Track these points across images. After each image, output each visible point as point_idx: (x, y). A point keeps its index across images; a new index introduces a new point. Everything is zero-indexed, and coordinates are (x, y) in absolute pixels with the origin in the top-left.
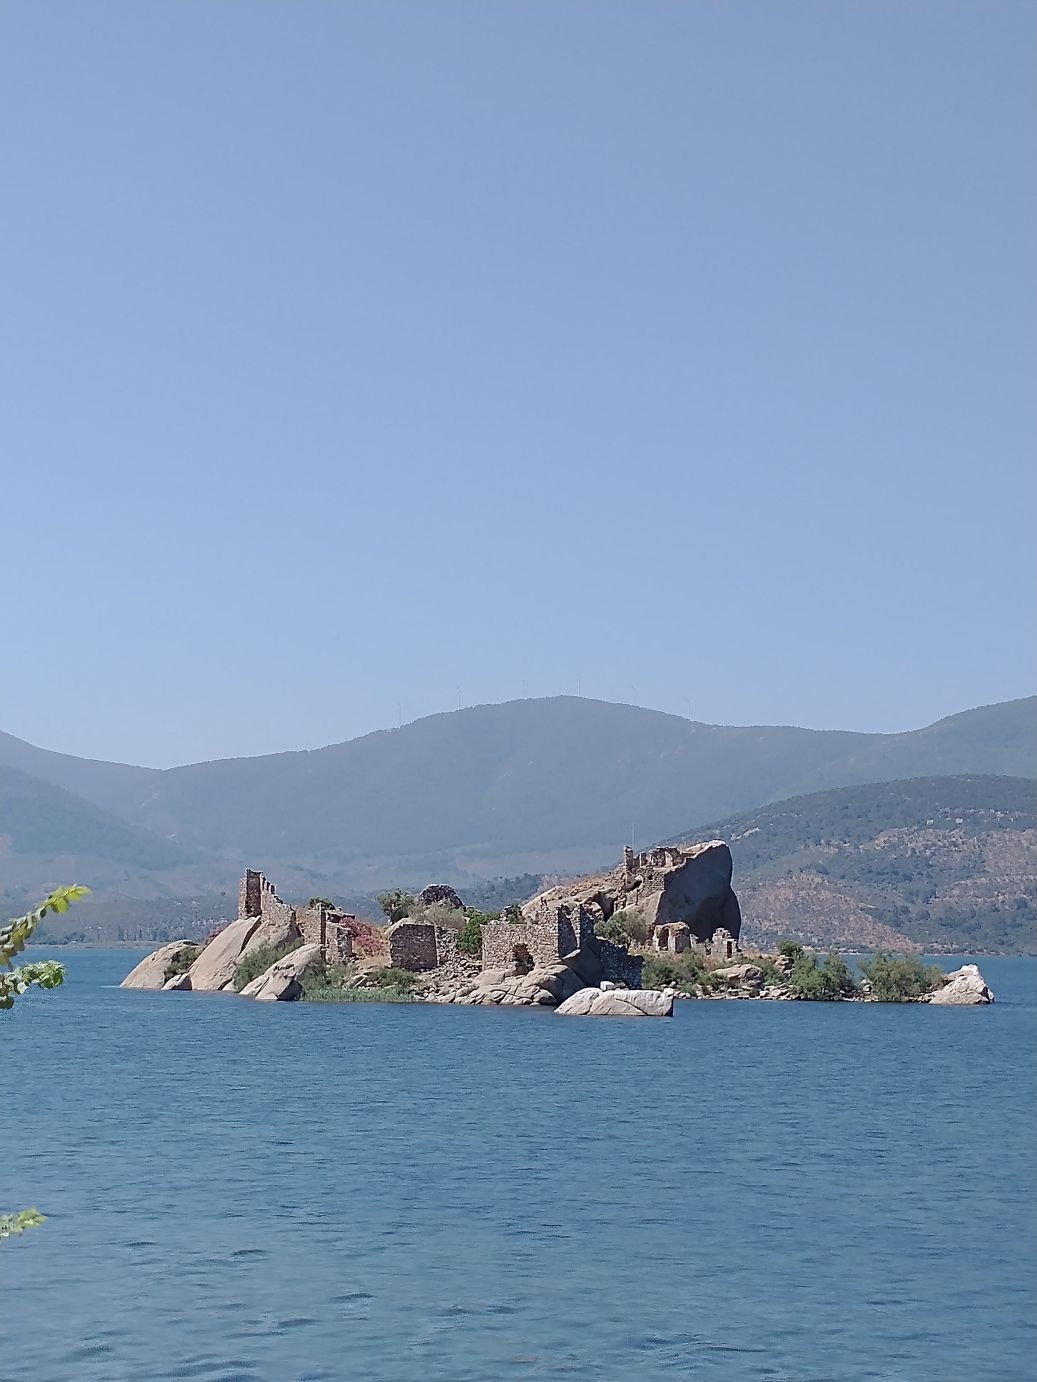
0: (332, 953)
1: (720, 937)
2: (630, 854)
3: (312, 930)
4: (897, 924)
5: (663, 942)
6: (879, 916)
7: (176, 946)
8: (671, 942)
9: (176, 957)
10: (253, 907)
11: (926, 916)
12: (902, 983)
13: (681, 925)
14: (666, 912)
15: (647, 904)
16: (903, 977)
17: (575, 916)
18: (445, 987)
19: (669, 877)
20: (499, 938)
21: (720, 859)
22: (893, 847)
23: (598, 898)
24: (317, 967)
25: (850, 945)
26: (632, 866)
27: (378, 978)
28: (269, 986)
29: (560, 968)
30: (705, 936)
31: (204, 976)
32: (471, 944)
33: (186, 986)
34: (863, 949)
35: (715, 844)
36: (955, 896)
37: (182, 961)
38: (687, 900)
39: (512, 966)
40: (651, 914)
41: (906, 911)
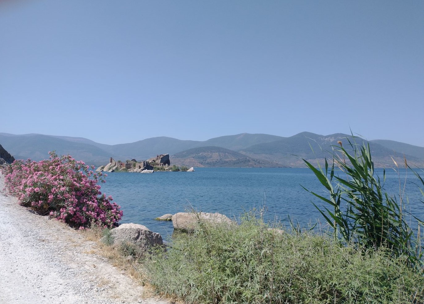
0: (119, 167)
1: (167, 165)
2: (157, 155)
3: (117, 164)
4: (202, 164)
5: (160, 165)
6: (200, 163)
7: (102, 166)
8: (161, 165)
9: (102, 168)
10: (111, 162)
11: (205, 163)
12: (184, 169)
13: (162, 163)
14: (161, 162)
15: (159, 161)
17: (145, 162)
18: (131, 171)
19: (162, 158)
20: (137, 165)
21: (168, 156)
22: (202, 155)
23: (154, 160)
24: (117, 169)
26: (158, 157)
27: (123, 169)
28: (110, 171)
29: (143, 168)
30: (165, 165)
31: (105, 170)
32: (135, 166)
33: (103, 171)
35: (167, 154)
36: (209, 160)
37: (103, 168)
38: (164, 160)
39: (139, 168)
40: (160, 162)
41: (203, 162)
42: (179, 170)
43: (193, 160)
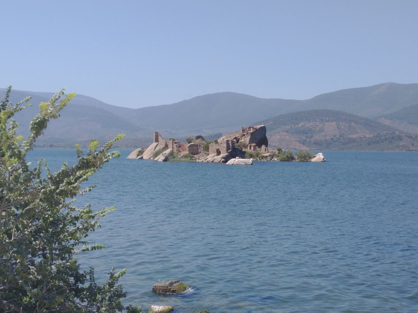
0: (175, 151)
1: (263, 147)
2: (243, 128)
3: (170, 146)
4: (304, 144)
5: (250, 148)
6: (300, 142)
7: (139, 149)
8: (252, 148)
9: (139, 152)
10: (157, 140)
11: (310, 142)
12: (305, 157)
13: (254, 144)
14: (251, 141)
15: (246, 140)
16: (305, 156)
17: (230, 142)
18: (201, 158)
19: (252, 134)
20: (213, 147)
21: (263, 129)
22: (303, 126)
23: (236, 138)
24: (172, 154)
25: (293, 149)
26: (243, 131)
27: (185, 156)
28: (161, 158)
29: (227, 154)
30: (260, 146)
31: (146, 156)
32: (207, 149)
33: (142, 158)
34: (296, 149)
35: (262, 126)
36: (317, 137)
37: (141, 153)
38: (256, 139)
39: (216, 154)
40: (247, 142)
41: (306, 141)
42: (292, 158)
43: (287, 137)
